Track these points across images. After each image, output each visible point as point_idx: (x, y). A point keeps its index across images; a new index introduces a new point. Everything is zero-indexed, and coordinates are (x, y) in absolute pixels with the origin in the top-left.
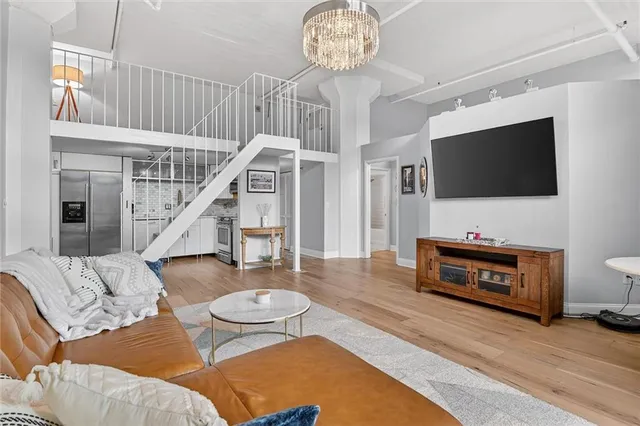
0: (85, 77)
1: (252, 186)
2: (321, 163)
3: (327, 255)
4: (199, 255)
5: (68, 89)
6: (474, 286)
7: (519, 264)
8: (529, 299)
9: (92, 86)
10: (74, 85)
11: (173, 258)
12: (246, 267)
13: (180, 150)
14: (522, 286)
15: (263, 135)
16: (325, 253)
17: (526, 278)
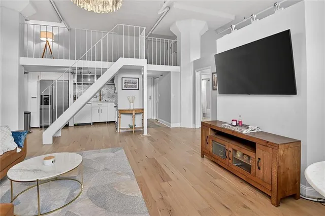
0: (55, 36)
1: (125, 86)
2: (169, 72)
3: (173, 126)
4: (108, 122)
5: (47, 42)
6: (230, 161)
7: (257, 150)
8: (263, 180)
9: (58, 39)
10: (50, 40)
11: (94, 123)
12: (121, 131)
13: (87, 68)
14: (259, 168)
15: (123, 58)
16: (171, 124)
17: (261, 162)
